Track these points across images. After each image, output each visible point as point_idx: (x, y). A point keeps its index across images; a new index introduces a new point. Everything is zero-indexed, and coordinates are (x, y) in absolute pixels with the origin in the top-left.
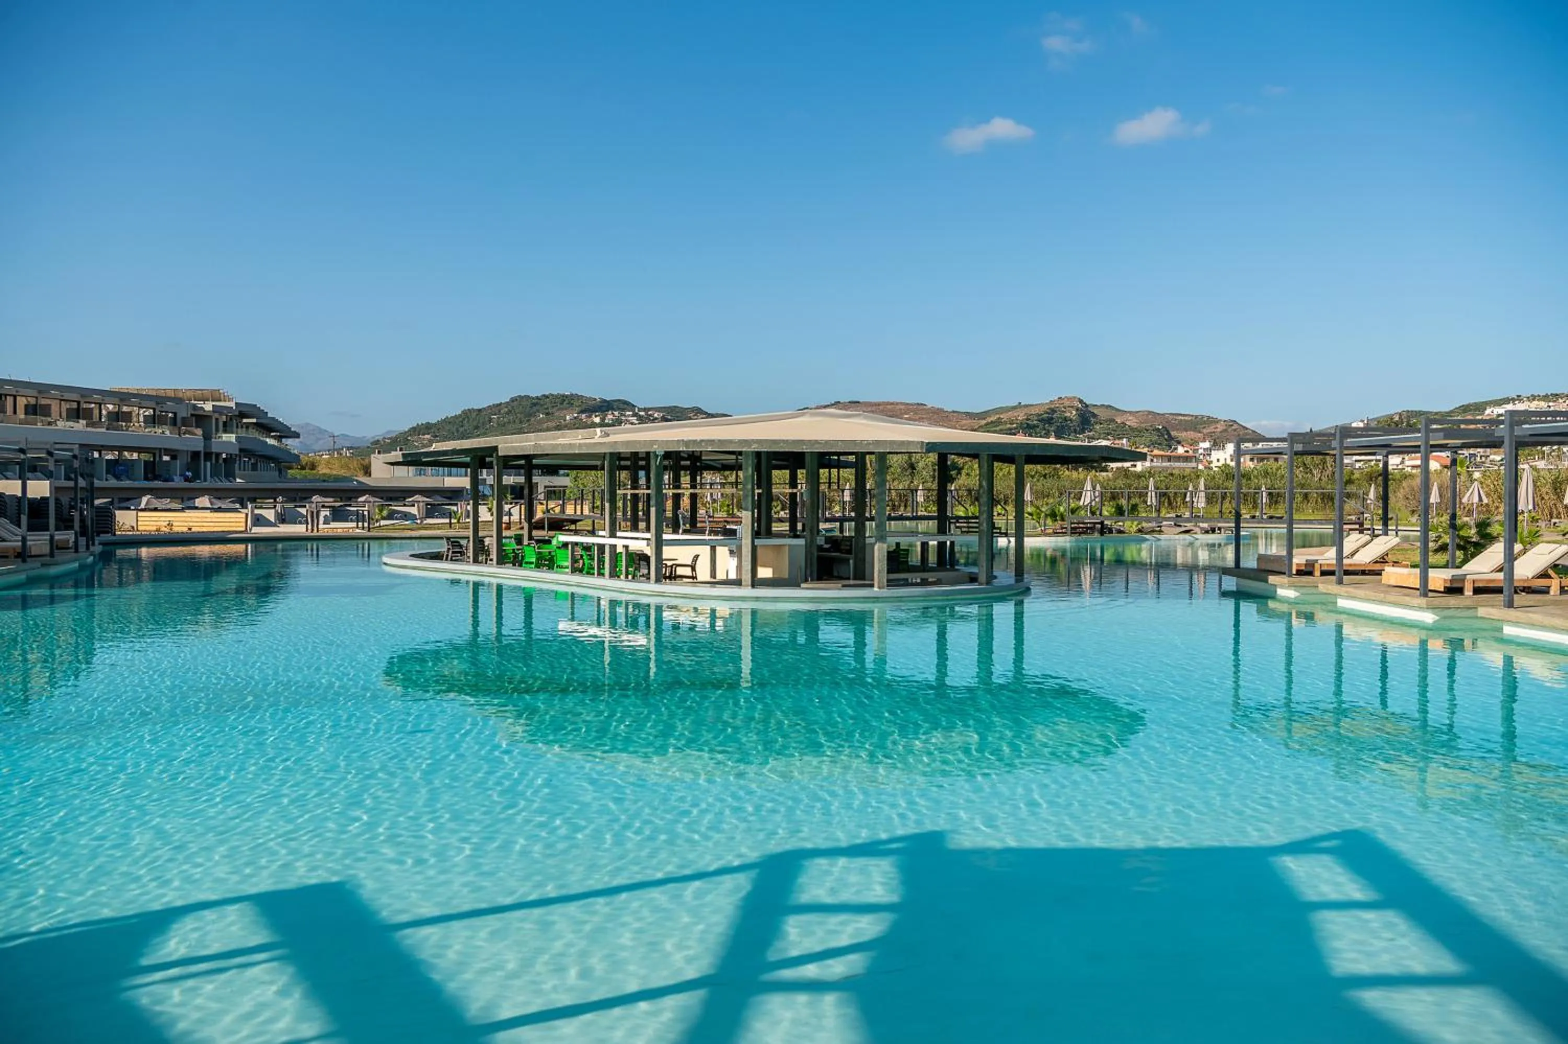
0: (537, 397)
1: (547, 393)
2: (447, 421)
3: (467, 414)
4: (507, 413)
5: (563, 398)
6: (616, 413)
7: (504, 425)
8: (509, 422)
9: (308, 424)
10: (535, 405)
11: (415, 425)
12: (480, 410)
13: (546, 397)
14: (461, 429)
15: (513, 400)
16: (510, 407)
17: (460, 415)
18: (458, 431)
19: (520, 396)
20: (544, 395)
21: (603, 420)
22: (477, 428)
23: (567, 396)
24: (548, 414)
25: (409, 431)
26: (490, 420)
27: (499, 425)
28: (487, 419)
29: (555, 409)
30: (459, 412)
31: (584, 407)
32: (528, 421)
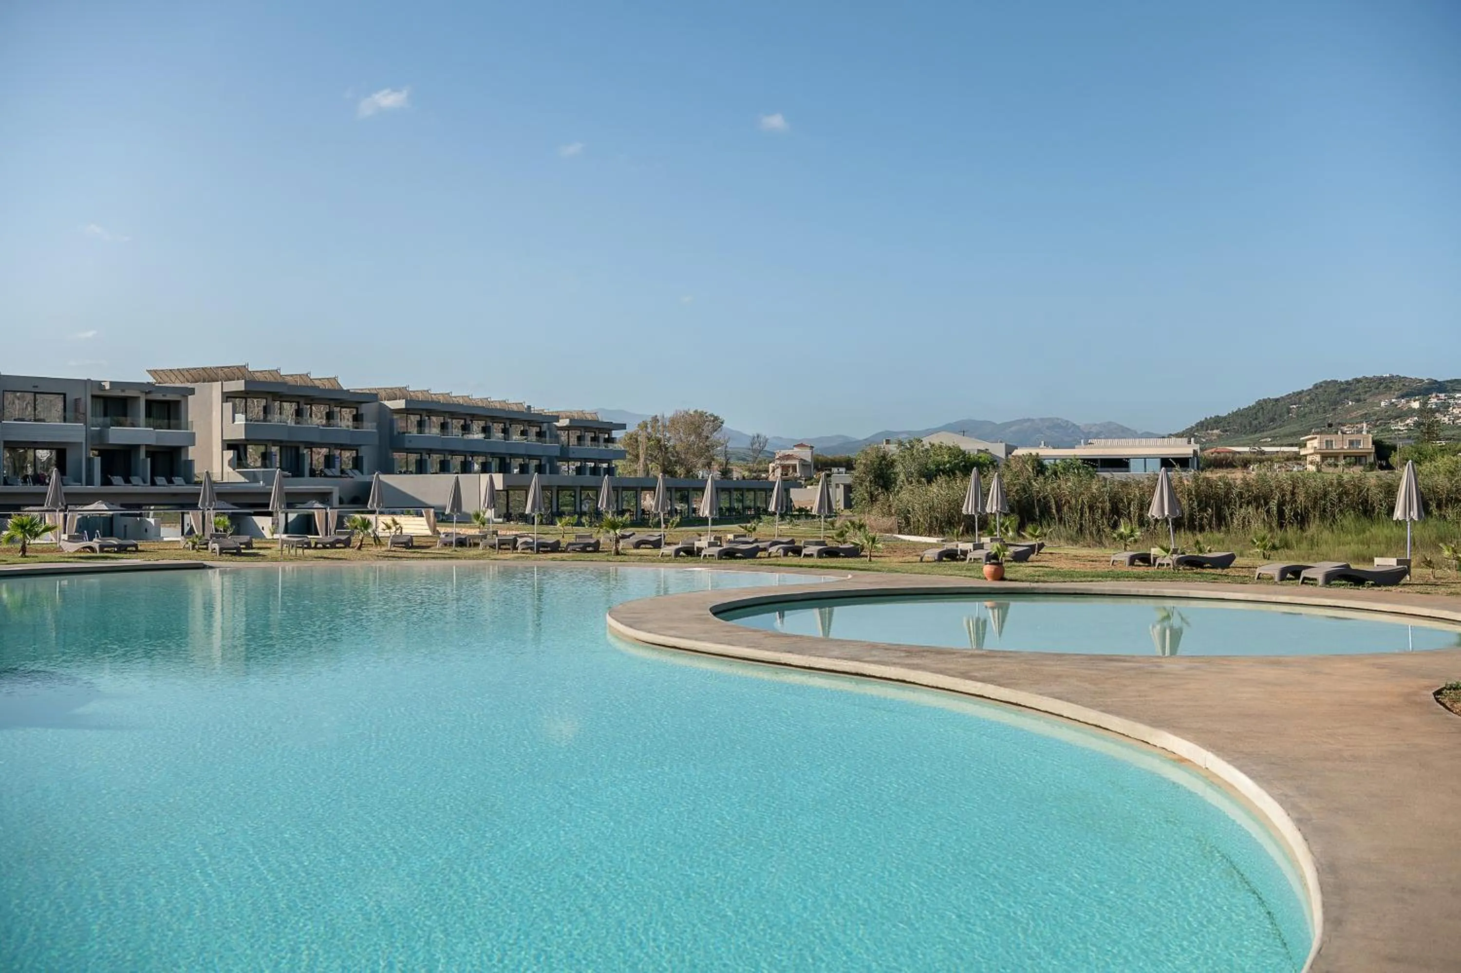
0: (1347, 382)
1: (1360, 376)
2: (1239, 414)
3: (1261, 405)
4: (1309, 402)
5: (1381, 380)
6: (1442, 396)
7: (1304, 416)
8: (1311, 413)
9: (1110, 423)
10: (1343, 390)
11: (1203, 419)
12: (1277, 400)
13: (1358, 381)
14: (1255, 422)
15: (1316, 387)
16: (1313, 395)
17: (1254, 407)
18: (1250, 424)
19: (1325, 382)
20: (1356, 379)
21: (1424, 404)
22: (1273, 420)
23: (1385, 379)
24: (1358, 401)
25: (1197, 425)
26: (1289, 411)
27: (1298, 416)
28: (1285, 409)
29: (1368, 395)
30: (1252, 403)
31: (1405, 390)
32: (1334, 409)
